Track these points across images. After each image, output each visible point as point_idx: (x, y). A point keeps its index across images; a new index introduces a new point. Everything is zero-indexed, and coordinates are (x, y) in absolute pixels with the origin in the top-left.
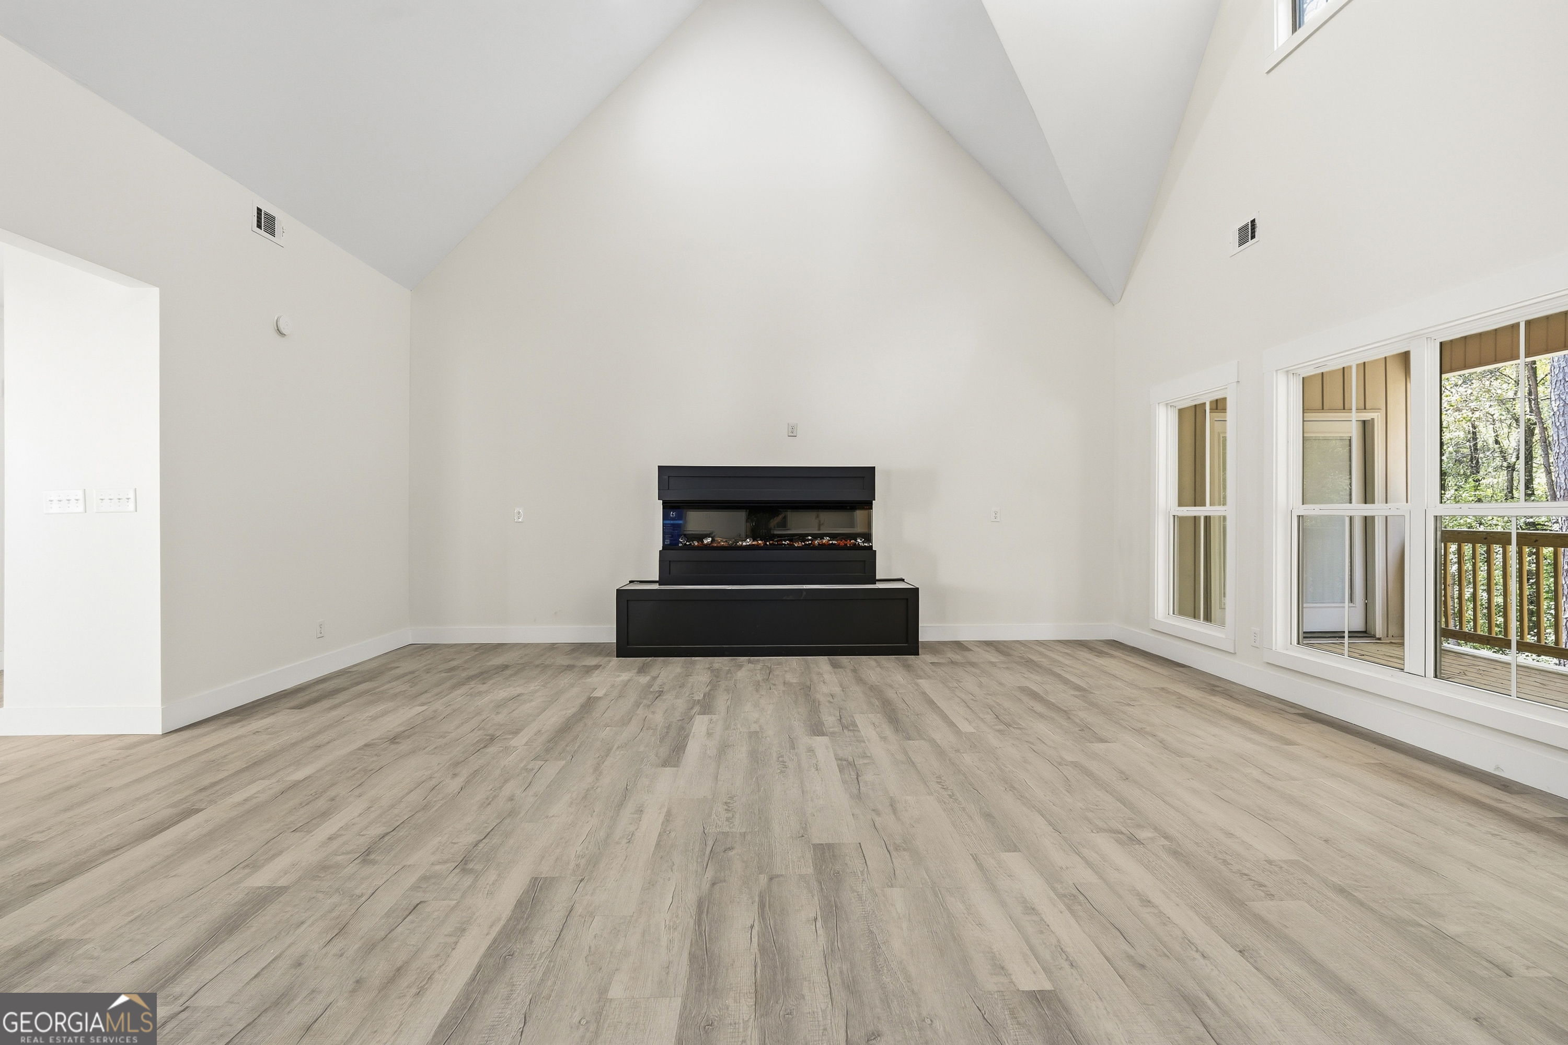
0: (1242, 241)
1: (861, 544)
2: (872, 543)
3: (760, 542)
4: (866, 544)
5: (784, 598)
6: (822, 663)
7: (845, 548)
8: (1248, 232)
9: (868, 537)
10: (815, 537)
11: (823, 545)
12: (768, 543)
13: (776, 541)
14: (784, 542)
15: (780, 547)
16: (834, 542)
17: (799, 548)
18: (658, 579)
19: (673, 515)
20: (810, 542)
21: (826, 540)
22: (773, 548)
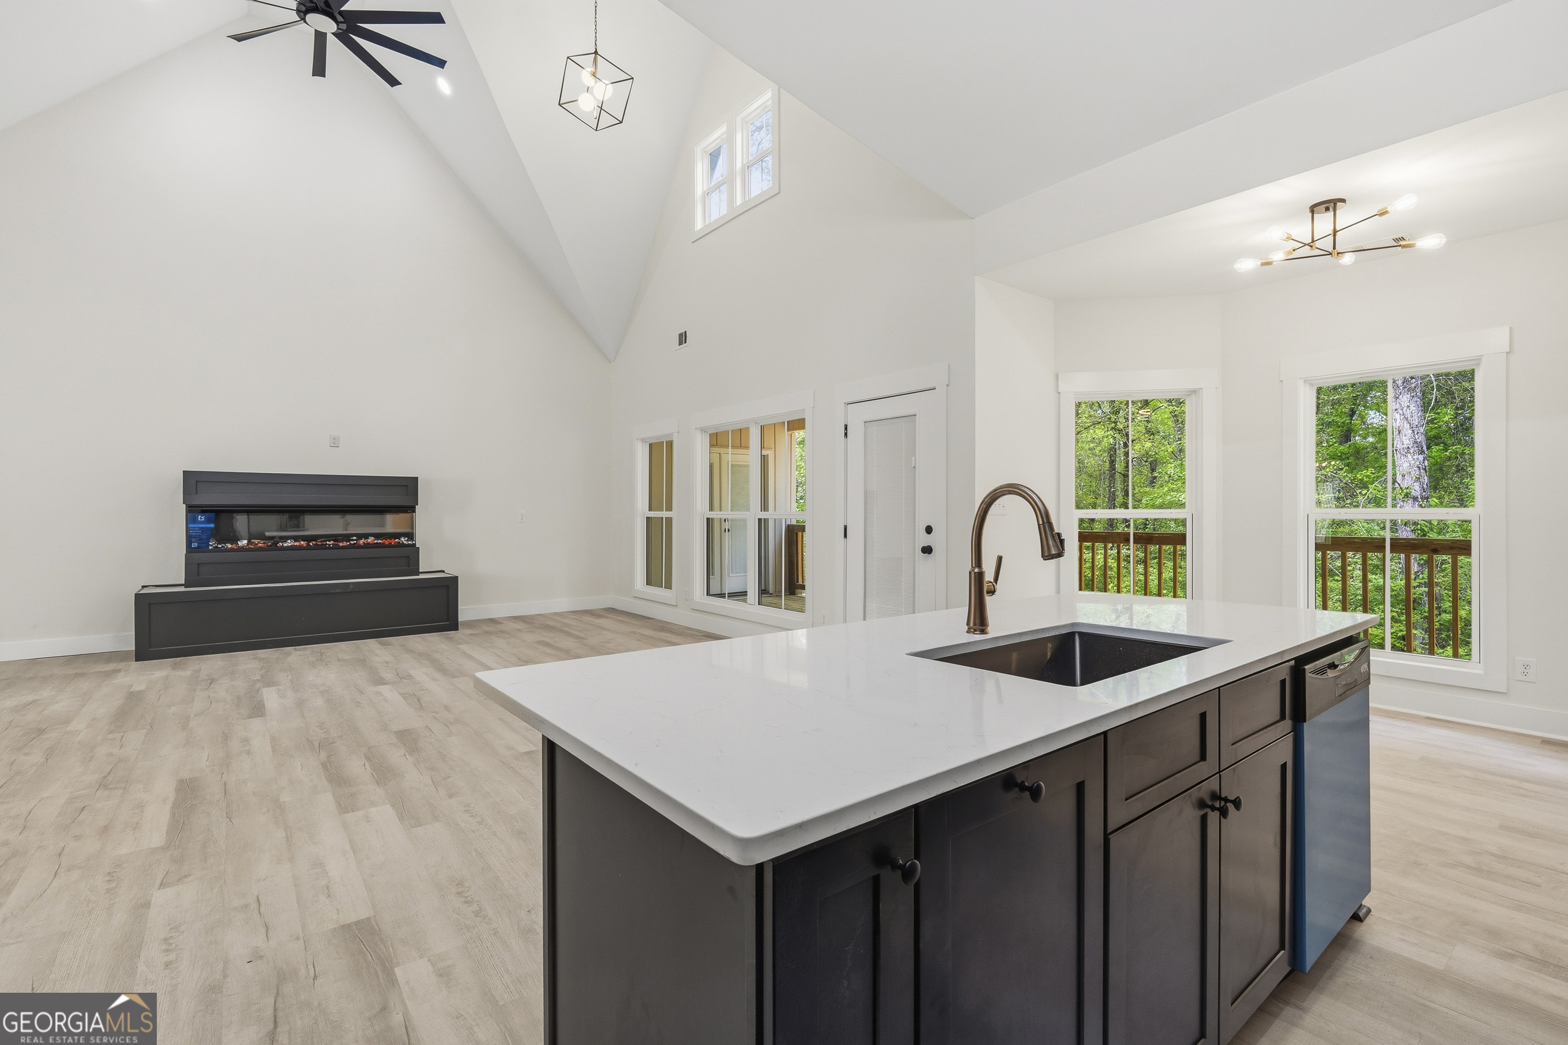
0: (680, 343)
1: (405, 542)
2: (415, 541)
3: (302, 543)
4: (410, 542)
5: (332, 592)
6: (372, 643)
7: (390, 546)
8: (683, 339)
9: (411, 536)
10: (360, 536)
11: (368, 544)
12: (311, 544)
13: (320, 542)
14: (328, 543)
15: (324, 547)
16: (379, 541)
17: (344, 547)
18: (183, 583)
19: (201, 518)
20: (355, 542)
21: (371, 540)
22: (316, 547)
